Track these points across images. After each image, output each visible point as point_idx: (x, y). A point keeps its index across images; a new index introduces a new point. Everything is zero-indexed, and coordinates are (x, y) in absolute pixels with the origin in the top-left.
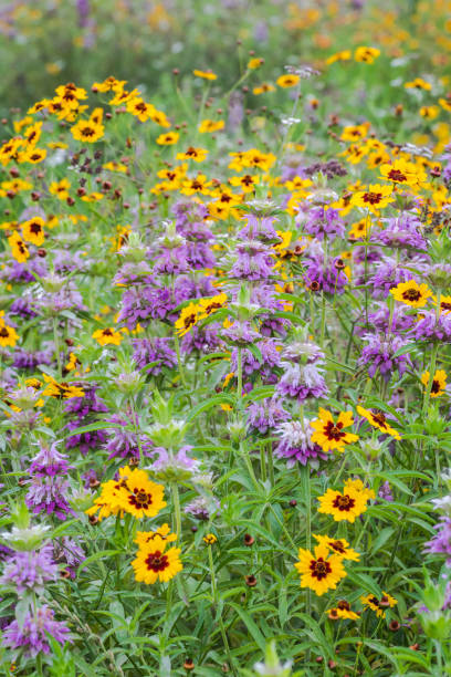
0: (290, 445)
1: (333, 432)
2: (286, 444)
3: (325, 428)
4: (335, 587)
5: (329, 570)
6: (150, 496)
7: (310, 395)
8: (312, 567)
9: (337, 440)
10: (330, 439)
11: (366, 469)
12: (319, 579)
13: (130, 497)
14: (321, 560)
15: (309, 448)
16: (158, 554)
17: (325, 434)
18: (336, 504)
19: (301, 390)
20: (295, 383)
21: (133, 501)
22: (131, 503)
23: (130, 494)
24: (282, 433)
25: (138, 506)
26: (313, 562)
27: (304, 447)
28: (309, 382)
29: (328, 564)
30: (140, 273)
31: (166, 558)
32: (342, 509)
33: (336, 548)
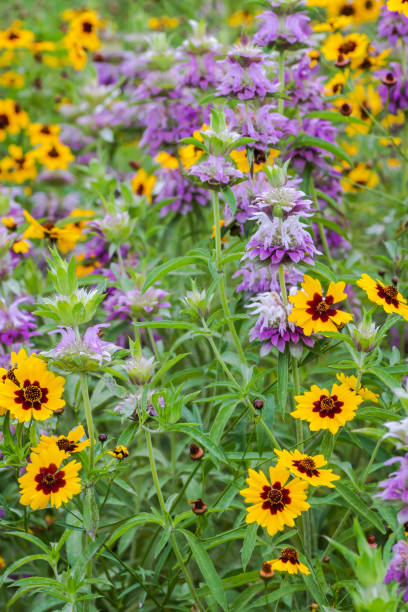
0: (265, 325)
1: (320, 308)
2: (262, 323)
3: (309, 303)
4: (292, 524)
5: (287, 501)
6: (45, 391)
7: (287, 259)
8: (264, 496)
9: (325, 319)
10: (315, 318)
11: (359, 361)
12: (274, 512)
13: (16, 393)
14: (277, 485)
15: (288, 329)
16: (53, 468)
17: (308, 311)
18: (317, 407)
19: (274, 253)
20: (268, 242)
21: (20, 398)
22: (17, 401)
23: (18, 389)
24: (256, 308)
25: (26, 406)
26: (266, 489)
27: (282, 328)
28: (286, 241)
29: (286, 492)
30: (166, 86)
31: (62, 474)
32: (323, 415)
33: (302, 469)
